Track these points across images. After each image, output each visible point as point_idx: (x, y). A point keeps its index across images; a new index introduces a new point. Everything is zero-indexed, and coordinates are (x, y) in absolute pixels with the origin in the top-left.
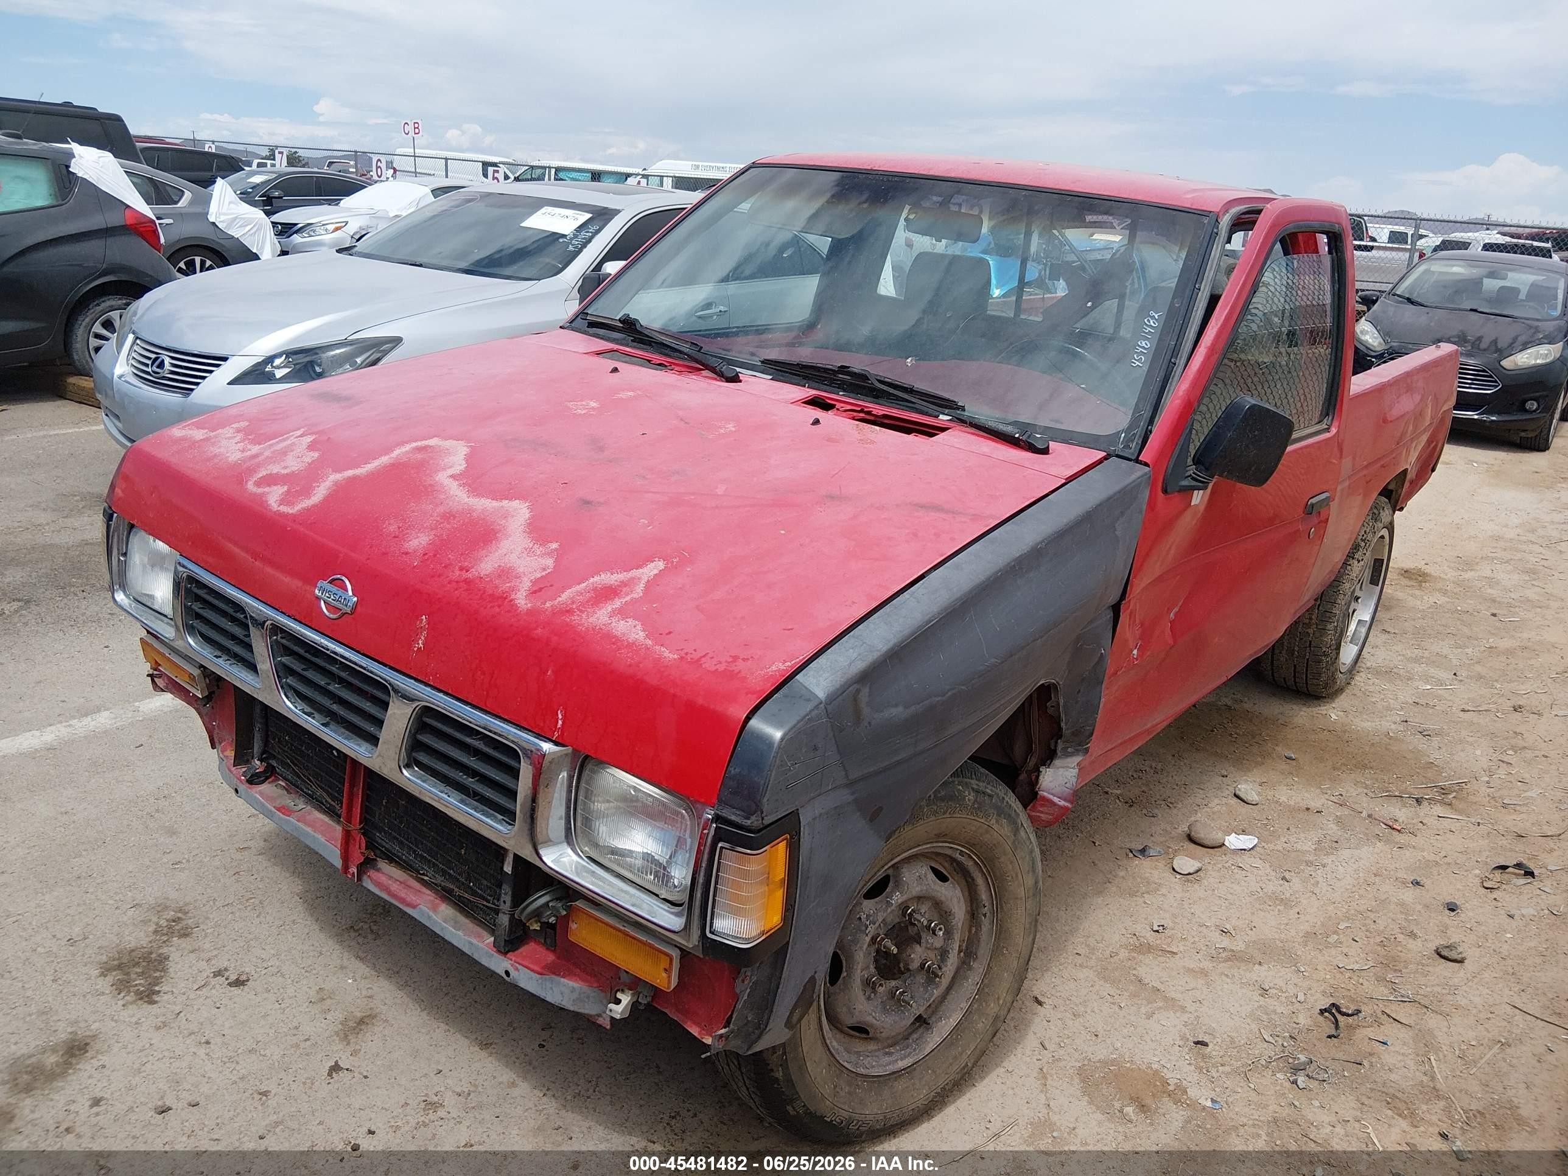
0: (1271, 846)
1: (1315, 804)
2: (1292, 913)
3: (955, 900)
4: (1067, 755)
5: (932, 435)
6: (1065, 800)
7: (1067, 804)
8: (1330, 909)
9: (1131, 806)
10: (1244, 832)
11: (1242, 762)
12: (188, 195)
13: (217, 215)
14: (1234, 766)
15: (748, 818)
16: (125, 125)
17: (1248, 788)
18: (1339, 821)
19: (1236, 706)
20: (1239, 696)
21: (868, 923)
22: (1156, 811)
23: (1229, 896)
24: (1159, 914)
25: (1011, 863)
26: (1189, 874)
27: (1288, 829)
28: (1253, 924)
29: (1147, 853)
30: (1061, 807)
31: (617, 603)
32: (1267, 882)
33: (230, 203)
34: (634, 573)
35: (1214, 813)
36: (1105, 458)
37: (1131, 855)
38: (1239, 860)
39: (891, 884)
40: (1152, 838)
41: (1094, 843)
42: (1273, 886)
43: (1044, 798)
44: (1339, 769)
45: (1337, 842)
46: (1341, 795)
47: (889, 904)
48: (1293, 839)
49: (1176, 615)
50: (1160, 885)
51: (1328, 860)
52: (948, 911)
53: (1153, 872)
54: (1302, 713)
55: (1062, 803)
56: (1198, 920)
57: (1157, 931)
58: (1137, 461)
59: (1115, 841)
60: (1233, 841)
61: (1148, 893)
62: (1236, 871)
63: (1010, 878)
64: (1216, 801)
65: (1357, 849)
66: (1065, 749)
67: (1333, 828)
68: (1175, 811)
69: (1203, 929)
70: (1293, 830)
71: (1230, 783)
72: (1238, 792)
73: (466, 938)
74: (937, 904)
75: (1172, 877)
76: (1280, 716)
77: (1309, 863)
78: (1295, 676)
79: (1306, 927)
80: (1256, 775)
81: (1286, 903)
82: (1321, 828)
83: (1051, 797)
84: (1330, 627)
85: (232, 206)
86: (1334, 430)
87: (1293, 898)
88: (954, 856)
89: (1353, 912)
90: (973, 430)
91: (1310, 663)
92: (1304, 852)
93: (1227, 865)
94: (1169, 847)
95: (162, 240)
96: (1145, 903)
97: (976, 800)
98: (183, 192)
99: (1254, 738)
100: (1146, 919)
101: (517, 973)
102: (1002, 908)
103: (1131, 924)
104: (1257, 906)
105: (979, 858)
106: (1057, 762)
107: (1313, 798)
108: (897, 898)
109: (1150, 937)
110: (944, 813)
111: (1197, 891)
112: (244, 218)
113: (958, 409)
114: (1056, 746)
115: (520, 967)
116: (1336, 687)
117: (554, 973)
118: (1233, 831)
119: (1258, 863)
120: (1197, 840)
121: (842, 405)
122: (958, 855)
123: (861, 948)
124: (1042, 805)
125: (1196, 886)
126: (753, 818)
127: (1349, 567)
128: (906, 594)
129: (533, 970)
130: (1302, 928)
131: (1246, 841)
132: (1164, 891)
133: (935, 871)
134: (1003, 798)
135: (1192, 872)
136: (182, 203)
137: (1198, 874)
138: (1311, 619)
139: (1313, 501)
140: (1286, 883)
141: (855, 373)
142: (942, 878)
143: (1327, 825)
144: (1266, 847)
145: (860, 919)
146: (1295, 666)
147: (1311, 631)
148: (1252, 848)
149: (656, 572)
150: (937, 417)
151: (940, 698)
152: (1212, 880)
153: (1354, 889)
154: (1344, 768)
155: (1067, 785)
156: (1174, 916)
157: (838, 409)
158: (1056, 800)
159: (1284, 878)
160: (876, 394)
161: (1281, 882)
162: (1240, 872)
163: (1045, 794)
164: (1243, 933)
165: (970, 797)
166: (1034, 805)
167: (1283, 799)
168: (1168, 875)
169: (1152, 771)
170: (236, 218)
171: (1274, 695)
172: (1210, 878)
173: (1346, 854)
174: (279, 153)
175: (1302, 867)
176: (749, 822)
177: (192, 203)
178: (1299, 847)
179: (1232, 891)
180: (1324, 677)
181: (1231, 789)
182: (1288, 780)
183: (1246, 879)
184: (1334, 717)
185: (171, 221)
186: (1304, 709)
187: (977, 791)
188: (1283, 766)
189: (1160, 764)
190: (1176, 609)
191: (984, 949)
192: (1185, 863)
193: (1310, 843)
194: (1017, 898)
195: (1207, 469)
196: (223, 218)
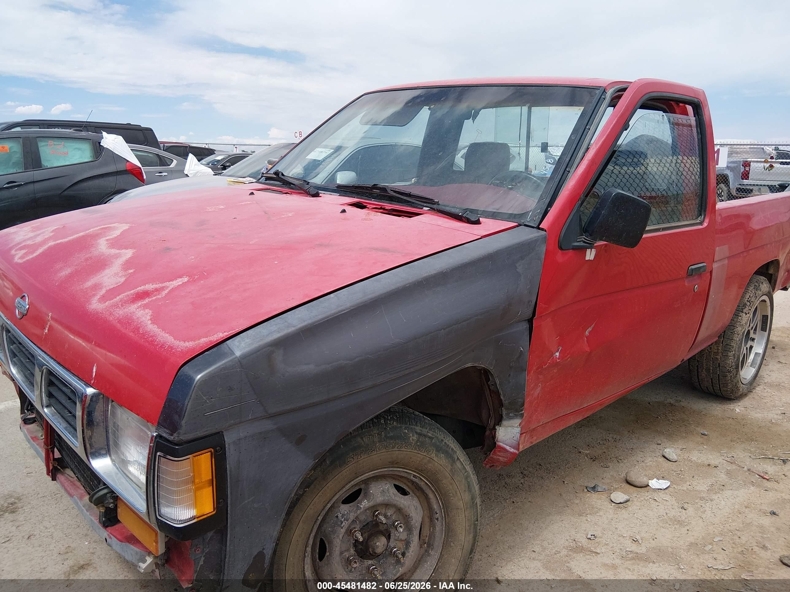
0: (679, 487)
1: (713, 462)
2: (684, 530)
3: (413, 508)
4: (511, 418)
5: (410, 217)
6: (514, 448)
7: (515, 451)
8: (710, 528)
9: (594, 461)
10: (663, 478)
11: (671, 436)
12: (175, 162)
13: (189, 170)
14: (667, 439)
15: (172, 435)
16: (154, 133)
17: (670, 452)
18: (728, 473)
19: (677, 404)
20: (679, 398)
21: (343, 520)
22: (610, 464)
23: (644, 518)
24: (594, 527)
25: (451, 484)
26: (620, 503)
27: (693, 477)
28: (655, 536)
29: (596, 489)
30: (511, 453)
31: (147, 300)
32: (671, 510)
33: (195, 165)
34: (167, 284)
35: (647, 466)
36: (517, 226)
37: (586, 490)
38: (656, 495)
39: (362, 494)
40: (603, 481)
41: (564, 482)
42: (675, 512)
43: (500, 447)
44: (734, 441)
45: (724, 486)
46: (733, 457)
47: (358, 508)
48: (695, 483)
49: (590, 333)
50: (600, 509)
51: (715, 497)
52: (408, 515)
53: (598, 501)
54: (718, 408)
55: (512, 450)
56: (619, 532)
57: (590, 539)
58: (538, 228)
59: (578, 482)
60: (654, 483)
61: (591, 514)
62: (652, 502)
63: (451, 495)
64: (650, 459)
65: (736, 490)
66: (508, 414)
67: (723, 477)
68: (622, 464)
69: (621, 538)
70: (696, 477)
71: (661, 448)
72: (664, 454)
73: (90, 516)
74: (399, 510)
75: (609, 505)
76: (703, 409)
77: (702, 499)
78: (712, 386)
79: (691, 539)
80: (681, 444)
81: (680, 523)
82: (715, 477)
83: (505, 446)
84: (731, 354)
85: (196, 166)
86: (705, 224)
87: (687, 520)
88: (409, 477)
89: (725, 530)
90: (440, 214)
91: (721, 377)
92: (700, 492)
93: (646, 498)
94: (612, 486)
95: (145, 177)
96: (587, 520)
97: (418, 440)
98: (173, 160)
99: (683, 422)
100: (585, 530)
101: (110, 539)
102: (448, 515)
103: (574, 533)
104: (661, 525)
105: (427, 480)
106: (504, 423)
107: (714, 458)
108: (365, 504)
109: (584, 542)
110: (393, 447)
111: (623, 514)
112: (202, 172)
113: (435, 204)
114: (502, 413)
115: (112, 537)
116: (740, 393)
117: (128, 542)
118: (656, 477)
119: (667, 497)
120: (631, 482)
121: (371, 206)
122: (412, 477)
123: (338, 536)
124: (499, 451)
125: (623, 511)
126: (175, 435)
127: (740, 318)
128: (332, 295)
129: (117, 539)
130: (689, 540)
131: (664, 484)
132: (601, 513)
133: (398, 488)
134: (442, 440)
135: (622, 501)
136: (172, 165)
137: (627, 503)
138: (718, 349)
139: (693, 267)
140: (684, 511)
141: (380, 188)
142: (404, 492)
143: (720, 475)
144: (676, 487)
145: (337, 517)
146: (712, 379)
147: (719, 357)
148: (666, 488)
149: (180, 283)
150: (422, 209)
151: (348, 362)
152: (635, 507)
153: (729, 516)
154: (738, 441)
155: (514, 438)
156: (604, 529)
157: (368, 208)
158: (508, 448)
159: (682, 508)
160: (391, 199)
161: (681, 510)
162: (654, 503)
163: (501, 444)
164: (647, 542)
165: (413, 438)
166: (495, 451)
167: (694, 459)
168: (607, 503)
169: (613, 440)
170: (197, 172)
171: (702, 398)
172: (633, 507)
173: (728, 493)
174: (236, 148)
175: (697, 501)
176: (172, 437)
177: (176, 165)
178: (698, 488)
179: (646, 515)
180: (730, 386)
181: (661, 452)
182: (700, 447)
183: (657, 507)
184: (738, 410)
185: (166, 174)
186: (720, 406)
187: (420, 434)
188: (699, 439)
189: (619, 436)
190: (590, 329)
191: (438, 541)
192: (618, 496)
193: (706, 486)
194: (458, 509)
195: (591, 235)
196: (191, 172)
